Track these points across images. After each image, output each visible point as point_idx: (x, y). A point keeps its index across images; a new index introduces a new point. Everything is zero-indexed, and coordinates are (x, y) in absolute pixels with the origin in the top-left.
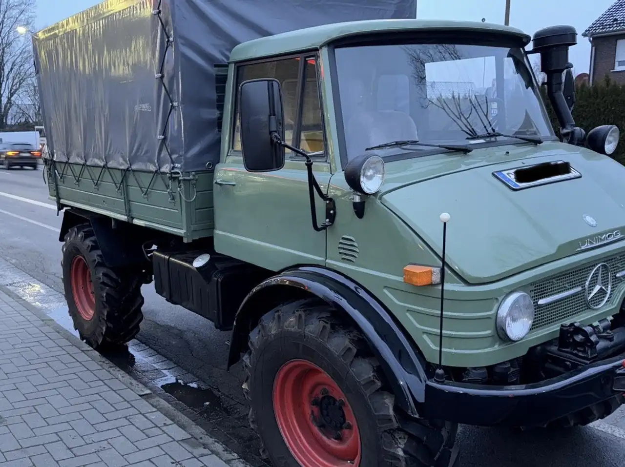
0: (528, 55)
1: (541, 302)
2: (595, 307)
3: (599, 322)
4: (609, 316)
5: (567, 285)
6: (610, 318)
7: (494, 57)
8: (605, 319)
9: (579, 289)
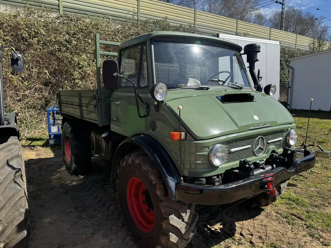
0: (242, 55)
1: (233, 150)
2: (257, 155)
3: (259, 161)
4: (265, 159)
5: (244, 144)
6: (265, 160)
7: (229, 56)
8: (263, 160)
9: (250, 146)
